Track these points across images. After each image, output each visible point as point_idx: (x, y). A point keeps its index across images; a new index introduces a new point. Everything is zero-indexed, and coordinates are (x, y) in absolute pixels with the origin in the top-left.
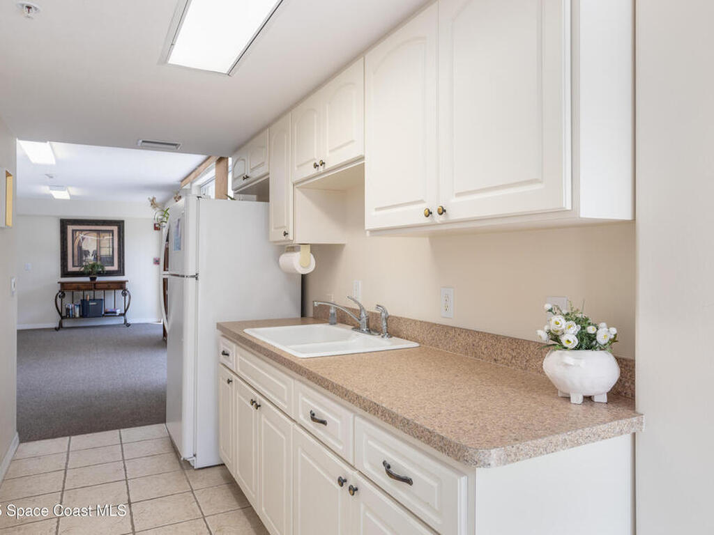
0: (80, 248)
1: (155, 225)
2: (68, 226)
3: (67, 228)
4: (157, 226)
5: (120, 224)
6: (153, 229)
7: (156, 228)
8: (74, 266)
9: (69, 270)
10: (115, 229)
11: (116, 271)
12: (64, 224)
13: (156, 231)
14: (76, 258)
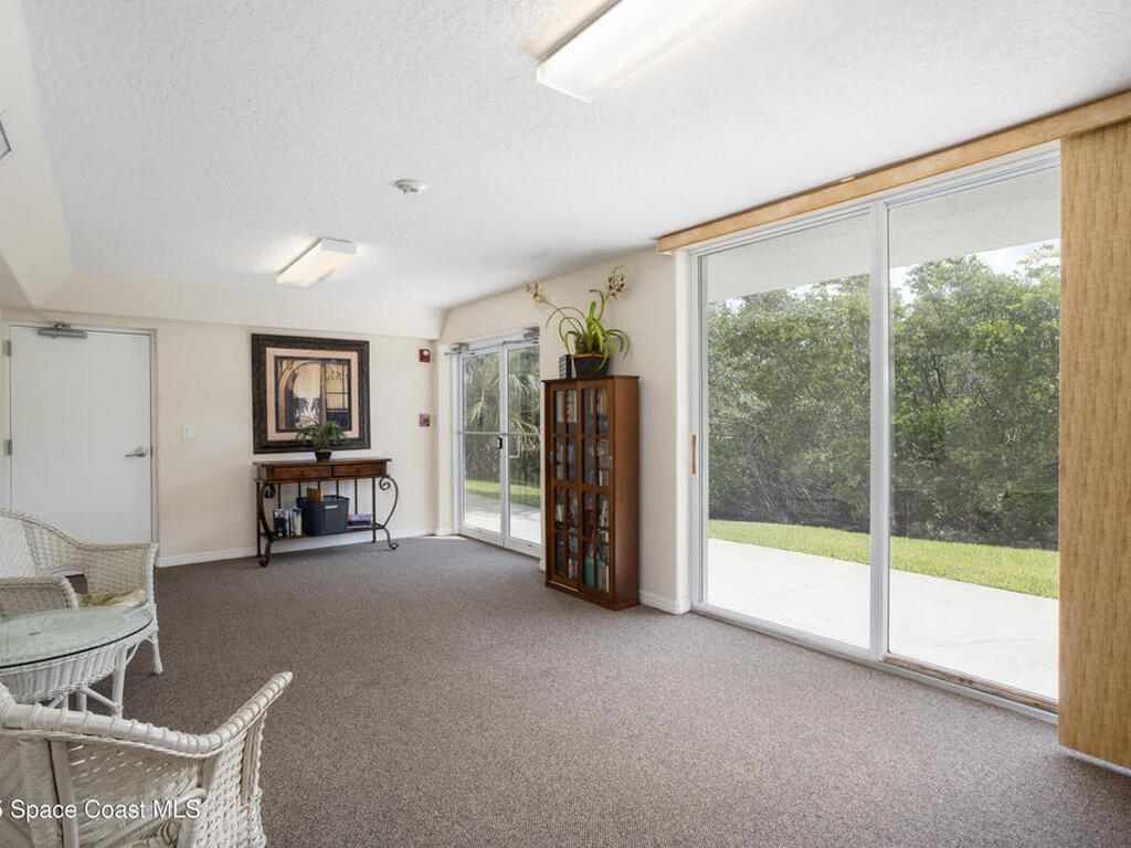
0: (289, 393)
1: (421, 351)
2: (268, 349)
3: (265, 352)
4: (426, 353)
5: (361, 348)
6: (418, 358)
7: (424, 358)
8: (278, 430)
9: (270, 438)
10: (353, 356)
11: (356, 439)
12: (260, 343)
13: (424, 363)
14: (282, 414)
